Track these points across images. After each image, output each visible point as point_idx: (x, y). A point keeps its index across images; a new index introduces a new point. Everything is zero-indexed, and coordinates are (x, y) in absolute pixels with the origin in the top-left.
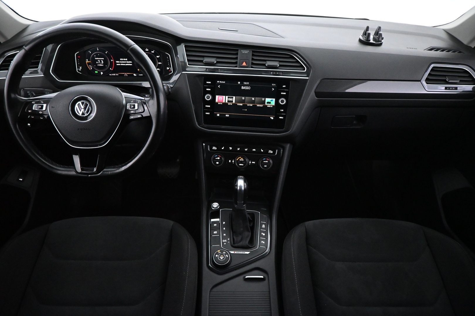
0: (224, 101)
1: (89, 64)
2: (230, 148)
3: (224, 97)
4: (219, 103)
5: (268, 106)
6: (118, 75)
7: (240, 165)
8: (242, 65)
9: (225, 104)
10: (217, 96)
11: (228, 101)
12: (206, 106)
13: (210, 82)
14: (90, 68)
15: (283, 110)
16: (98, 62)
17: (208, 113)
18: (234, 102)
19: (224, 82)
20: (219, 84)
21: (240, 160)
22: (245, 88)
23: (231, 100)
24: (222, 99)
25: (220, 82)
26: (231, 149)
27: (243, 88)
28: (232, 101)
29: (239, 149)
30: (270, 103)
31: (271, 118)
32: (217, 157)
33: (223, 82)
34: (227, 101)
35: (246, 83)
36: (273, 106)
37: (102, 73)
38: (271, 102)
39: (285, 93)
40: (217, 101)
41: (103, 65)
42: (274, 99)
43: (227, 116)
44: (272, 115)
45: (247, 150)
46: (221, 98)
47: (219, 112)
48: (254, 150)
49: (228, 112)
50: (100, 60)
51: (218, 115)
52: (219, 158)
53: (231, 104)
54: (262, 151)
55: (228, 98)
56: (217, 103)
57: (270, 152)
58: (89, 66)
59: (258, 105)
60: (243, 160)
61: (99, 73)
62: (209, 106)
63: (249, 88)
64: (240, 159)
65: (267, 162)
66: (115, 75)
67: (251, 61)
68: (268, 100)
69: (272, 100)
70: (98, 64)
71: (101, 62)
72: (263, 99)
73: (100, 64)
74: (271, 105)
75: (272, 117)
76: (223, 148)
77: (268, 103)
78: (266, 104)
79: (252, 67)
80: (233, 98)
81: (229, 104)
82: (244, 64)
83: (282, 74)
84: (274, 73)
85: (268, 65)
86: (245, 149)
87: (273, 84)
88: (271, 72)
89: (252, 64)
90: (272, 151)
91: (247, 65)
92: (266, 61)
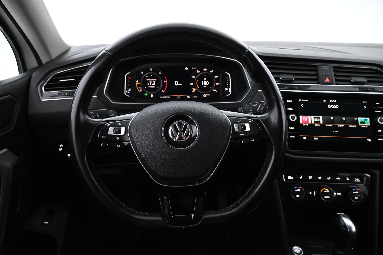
0: (310, 122)
1: (139, 85)
2: (310, 177)
3: (309, 117)
4: (304, 125)
5: (362, 127)
6: (170, 97)
7: (325, 197)
8: (324, 82)
9: (311, 126)
10: (301, 117)
11: (315, 122)
12: (289, 128)
13: (291, 101)
14: (140, 90)
15: (380, 131)
16: (150, 83)
17: (292, 137)
18: (321, 122)
19: (308, 100)
20: (302, 102)
21: (325, 191)
22: (333, 107)
23: (317, 120)
24: (307, 119)
25: (303, 100)
27: (330, 106)
28: (319, 122)
29: (320, 178)
30: (364, 123)
32: (297, 189)
33: (306, 100)
34: (313, 122)
35: (333, 100)
36: (368, 126)
37: (152, 96)
38: (365, 121)
39: (380, 112)
40: (301, 122)
41: (154, 87)
42: (368, 119)
43: (315, 139)
44: (369, 137)
46: (305, 118)
47: (305, 134)
48: (338, 178)
49: (316, 134)
50: (152, 81)
51: (305, 138)
52: (299, 190)
53: (319, 125)
55: (314, 118)
56: (302, 124)
57: (357, 181)
58: (138, 88)
59: (351, 126)
60: (328, 191)
61: (149, 95)
62: (293, 128)
63: (337, 106)
64: (325, 190)
65: (357, 192)
66: (166, 97)
67: (334, 78)
68: (360, 119)
69: (366, 120)
70: (149, 85)
71: (152, 83)
72: (356, 119)
73: (151, 85)
74: (365, 125)
75: (369, 139)
76: (301, 178)
77: (361, 122)
78: (360, 124)
79: (336, 84)
80: (319, 118)
81: (316, 125)
82: (327, 80)
83: (373, 90)
84: (365, 89)
85: (354, 81)
86: (328, 178)
87: (364, 102)
88: (360, 88)
89: (336, 80)
90: (359, 180)
91: (330, 82)
92: (351, 77)
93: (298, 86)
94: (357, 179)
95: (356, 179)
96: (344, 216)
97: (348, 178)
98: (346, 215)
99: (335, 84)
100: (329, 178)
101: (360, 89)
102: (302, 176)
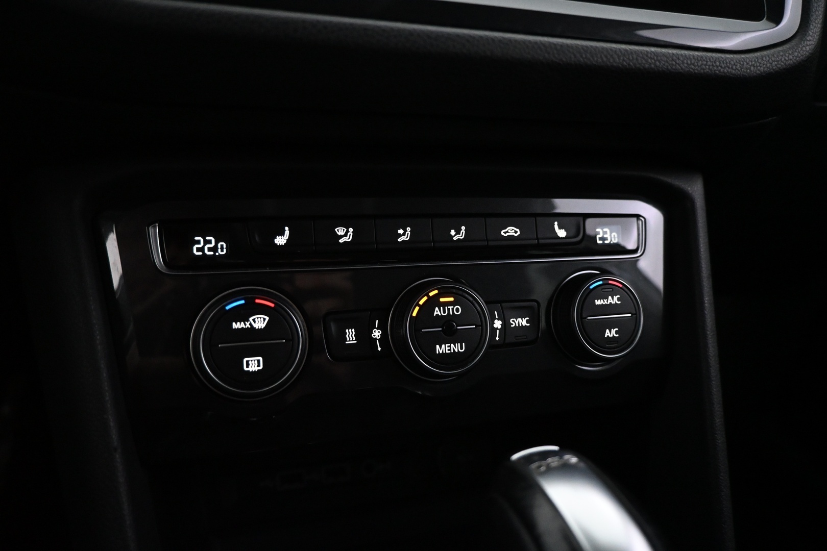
2: (340, 231)
7: (441, 349)
21: (437, 312)
26: (349, 238)
29: (405, 235)
32: (243, 314)
45: (462, 235)
48: (511, 231)
52: (260, 322)
54: (562, 233)
57: (604, 239)
60: (457, 310)
64: (433, 302)
65: (614, 300)
76: (280, 241)
86: (452, 232)
96: (566, 471)
97: (560, 228)
98: (574, 460)
100: (458, 232)
102: (287, 228)
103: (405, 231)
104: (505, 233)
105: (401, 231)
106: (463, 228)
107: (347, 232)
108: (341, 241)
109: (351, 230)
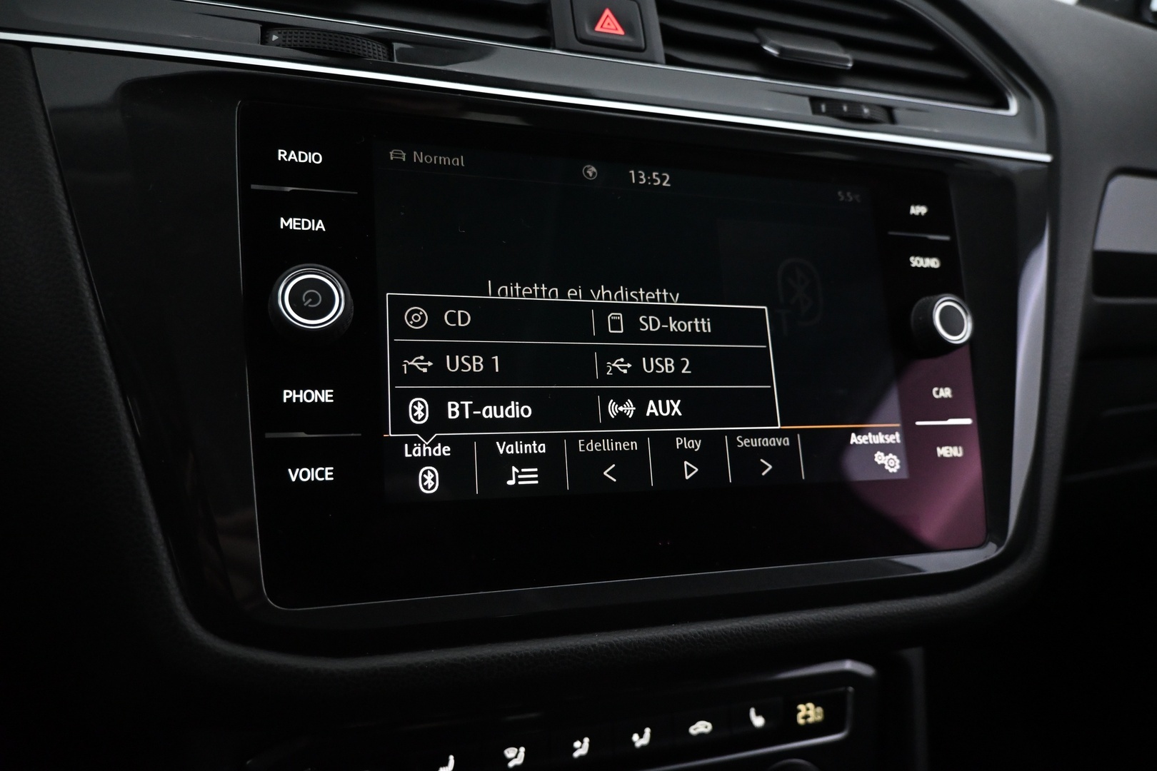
2: (510, 752)
8: (587, 33)
12: (288, 394)
13: (313, 156)
15: (946, 393)
17: (312, 474)
19: (459, 161)
20: (411, 175)
25: (418, 157)
26: (519, 761)
29: (581, 748)
31: (880, 458)
33: (444, 160)
35: (648, 174)
39: (933, 263)
45: (646, 740)
48: (701, 727)
54: (758, 721)
57: (806, 717)
62: (325, 396)
67: (654, 17)
79: (670, 61)
82: (609, 25)
83: (892, 120)
84: (845, 108)
85: (782, 50)
86: (635, 737)
87: (845, 194)
88: (815, 101)
89: (670, 37)
90: (820, 710)
91: (629, 40)
92: (760, 31)
93: (386, 41)
94: (810, 705)
95: (801, 707)
97: (758, 714)
99: (663, 59)
100: (641, 736)
101: (816, 110)
102: (451, 758)
103: (582, 742)
104: (695, 729)
105: (577, 744)
106: (648, 731)
107: (518, 752)
108: (511, 764)
109: (522, 750)
